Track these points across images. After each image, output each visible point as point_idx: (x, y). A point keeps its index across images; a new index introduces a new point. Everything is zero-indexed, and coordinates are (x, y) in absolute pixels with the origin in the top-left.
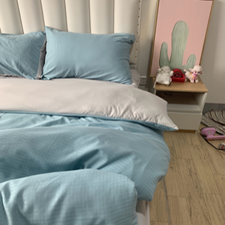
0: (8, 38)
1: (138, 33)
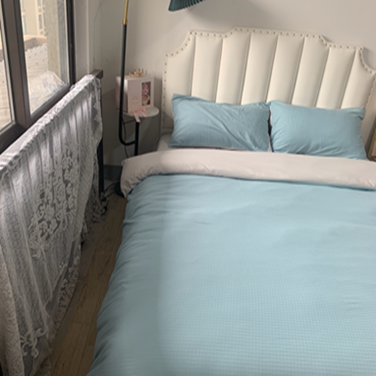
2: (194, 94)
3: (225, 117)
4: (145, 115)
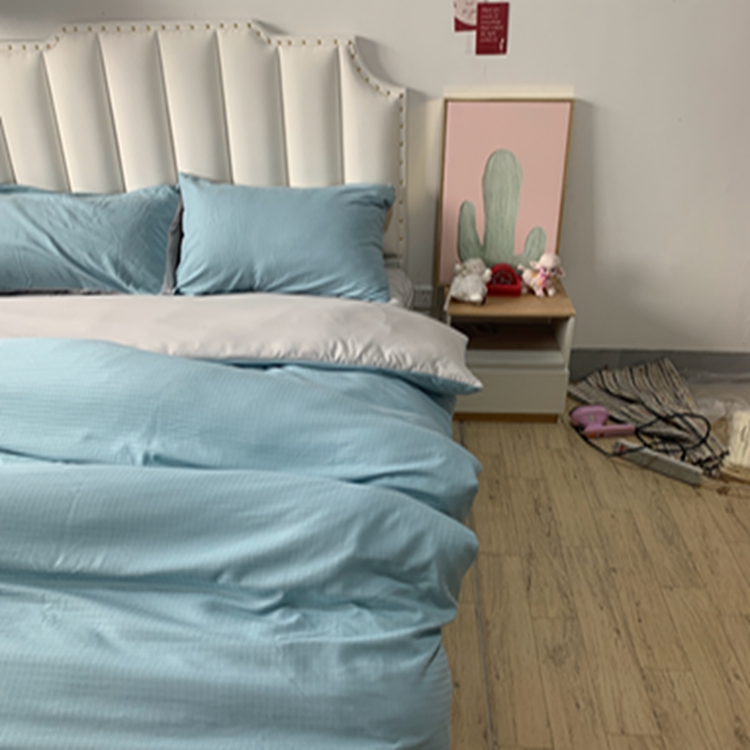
0: (92, 203)
1: (401, 182)
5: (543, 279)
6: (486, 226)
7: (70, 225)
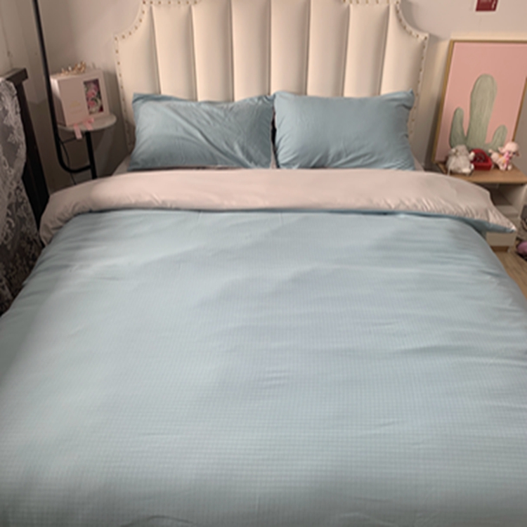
0: (221, 108)
1: (417, 95)
2: (164, 92)
3: (204, 122)
4: (90, 128)
5: (507, 159)
6: (470, 124)
7: (211, 123)
